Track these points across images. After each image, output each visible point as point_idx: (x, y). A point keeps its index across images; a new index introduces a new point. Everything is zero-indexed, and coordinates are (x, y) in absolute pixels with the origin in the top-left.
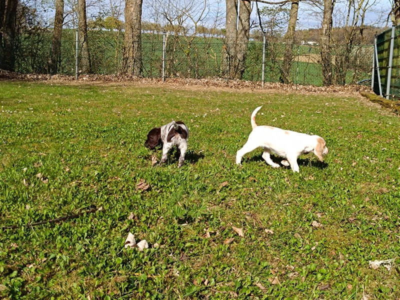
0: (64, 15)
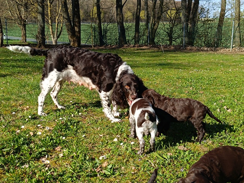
0: (226, 11)
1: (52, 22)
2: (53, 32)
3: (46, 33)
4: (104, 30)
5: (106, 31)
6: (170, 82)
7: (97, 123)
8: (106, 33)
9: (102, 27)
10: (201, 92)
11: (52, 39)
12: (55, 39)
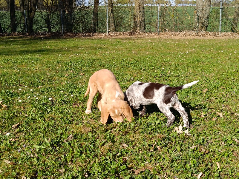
6: (50, 66)
10: (82, 74)
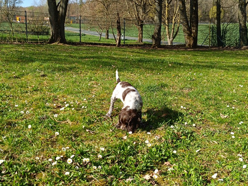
1: (168, 23)
2: (169, 32)
3: (162, 34)
4: (223, 30)
5: (225, 32)
7: (213, 136)
8: (225, 34)
9: (222, 27)
11: (168, 39)
12: (171, 39)
